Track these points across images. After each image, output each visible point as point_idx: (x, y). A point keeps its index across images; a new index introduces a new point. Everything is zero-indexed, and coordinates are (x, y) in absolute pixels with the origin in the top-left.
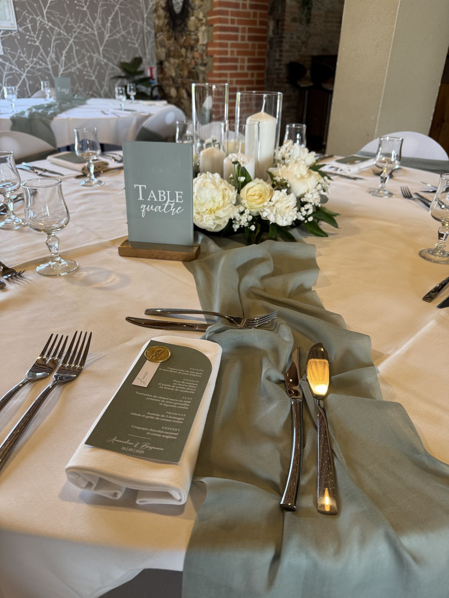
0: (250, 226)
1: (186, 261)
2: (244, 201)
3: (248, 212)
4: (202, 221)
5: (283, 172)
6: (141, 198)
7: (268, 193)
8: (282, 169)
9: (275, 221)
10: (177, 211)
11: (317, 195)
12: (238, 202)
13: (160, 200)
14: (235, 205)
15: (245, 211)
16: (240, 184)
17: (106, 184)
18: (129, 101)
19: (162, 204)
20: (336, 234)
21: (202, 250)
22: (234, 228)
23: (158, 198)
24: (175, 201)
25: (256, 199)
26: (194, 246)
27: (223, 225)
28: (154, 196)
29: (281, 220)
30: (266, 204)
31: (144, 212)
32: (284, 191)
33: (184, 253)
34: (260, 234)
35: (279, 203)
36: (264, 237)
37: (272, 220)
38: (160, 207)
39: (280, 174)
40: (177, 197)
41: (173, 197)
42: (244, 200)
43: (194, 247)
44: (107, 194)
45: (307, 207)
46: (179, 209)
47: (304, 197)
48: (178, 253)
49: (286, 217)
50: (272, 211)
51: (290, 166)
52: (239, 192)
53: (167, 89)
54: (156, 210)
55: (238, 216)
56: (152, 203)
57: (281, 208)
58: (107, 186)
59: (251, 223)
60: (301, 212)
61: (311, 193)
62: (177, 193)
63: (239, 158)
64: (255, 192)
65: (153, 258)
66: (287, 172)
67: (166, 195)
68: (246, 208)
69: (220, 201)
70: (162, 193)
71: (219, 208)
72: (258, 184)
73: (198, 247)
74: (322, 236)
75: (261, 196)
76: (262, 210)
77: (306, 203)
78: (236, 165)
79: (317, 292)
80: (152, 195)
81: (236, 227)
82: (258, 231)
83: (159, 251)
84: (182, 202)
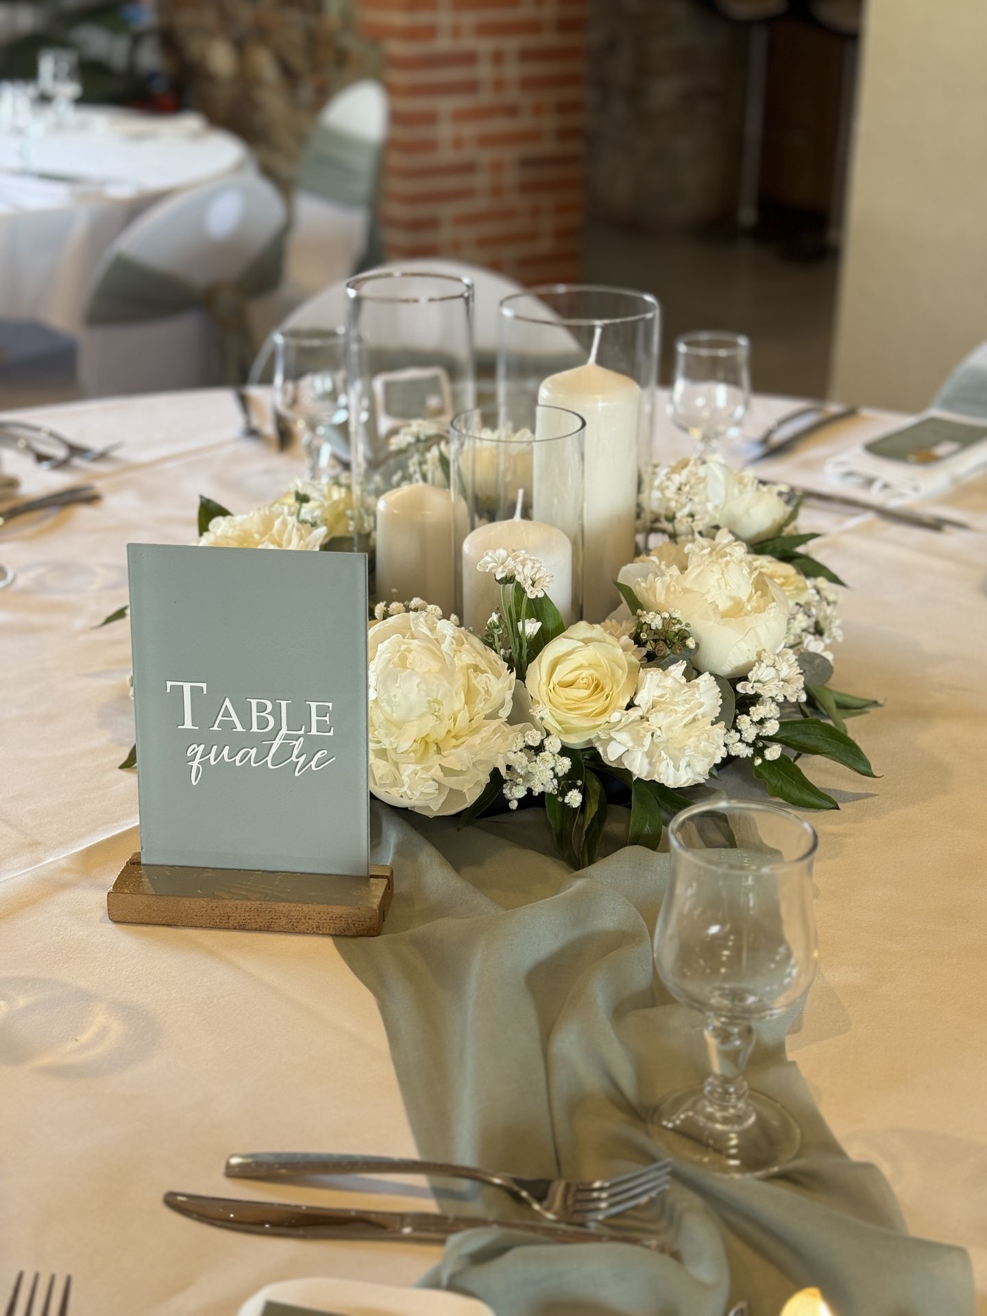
0: (563, 792)
1: (346, 936)
2: (541, 711)
3: (558, 748)
4: (396, 782)
5: (672, 589)
6: (188, 724)
7: (622, 676)
8: (668, 579)
9: (648, 773)
10: (313, 763)
11: (790, 666)
12: (520, 713)
13: (255, 729)
14: (511, 721)
15: (546, 742)
16: (525, 645)
17: (21, 582)
18: (49, 115)
19: (262, 742)
20: (868, 796)
21: (401, 887)
22: (509, 796)
23: (247, 723)
24: (306, 732)
25: (581, 700)
26: (372, 876)
27: (472, 793)
28: (235, 718)
29: (672, 769)
30: (615, 716)
31: (198, 768)
32: (678, 669)
33: (338, 910)
34: (600, 818)
35: (661, 714)
36: (614, 827)
37: (639, 768)
38: (253, 752)
39: (661, 597)
40: (314, 718)
41: (299, 719)
42: (541, 707)
43: (373, 880)
44: (32, 630)
45: (757, 712)
46: (318, 755)
47: (745, 679)
48: (318, 908)
49: (687, 759)
50: (638, 740)
51: (693, 571)
52: (521, 676)
53: (194, 47)
54: (240, 762)
55: (521, 761)
56: (228, 737)
57: (669, 728)
58: (23, 592)
59: (567, 783)
60: (739, 731)
61: (771, 663)
62: (313, 705)
63: (520, 568)
64: (577, 673)
65: (228, 929)
66: (685, 591)
67: (276, 713)
68: (548, 734)
69: (460, 711)
70: (261, 708)
71: (453, 734)
72: (586, 641)
73: (385, 881)
74: (819, 808)
75: (598, 687)
76: (603, 736)
77: (754, 699)
78: (510, 587)
79: (800, 1067)
80: (227, 714)
81: (515, 793)
82: (593, 809)
83: (249, 903)
84: (331, 734)
